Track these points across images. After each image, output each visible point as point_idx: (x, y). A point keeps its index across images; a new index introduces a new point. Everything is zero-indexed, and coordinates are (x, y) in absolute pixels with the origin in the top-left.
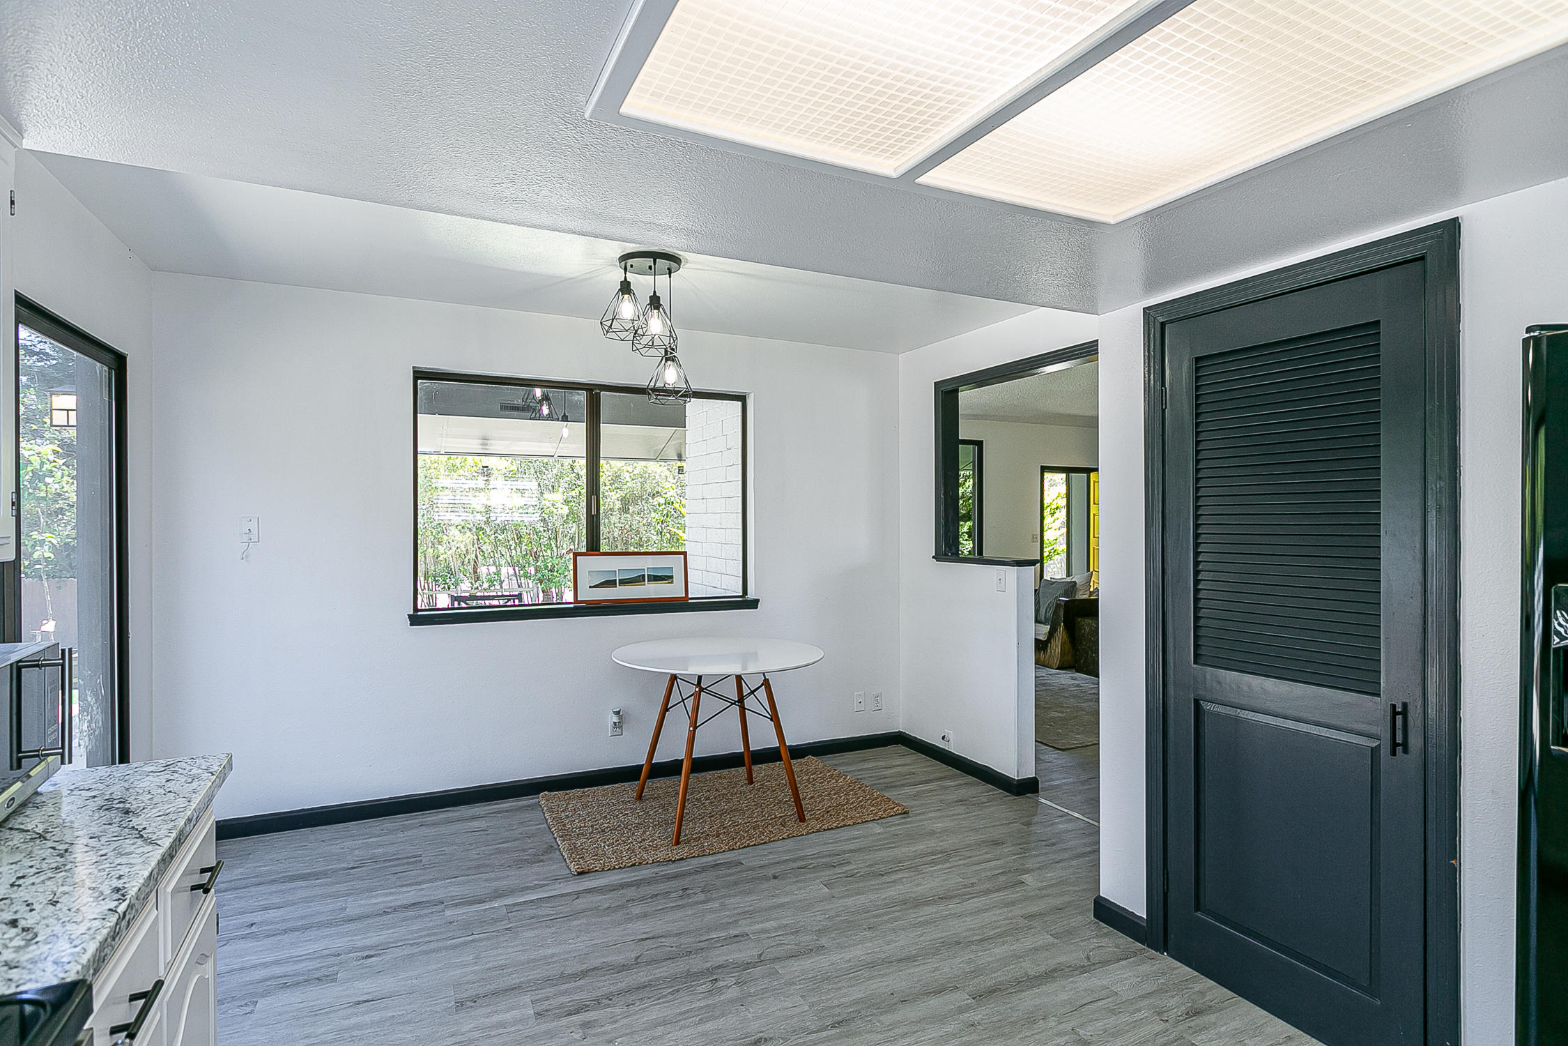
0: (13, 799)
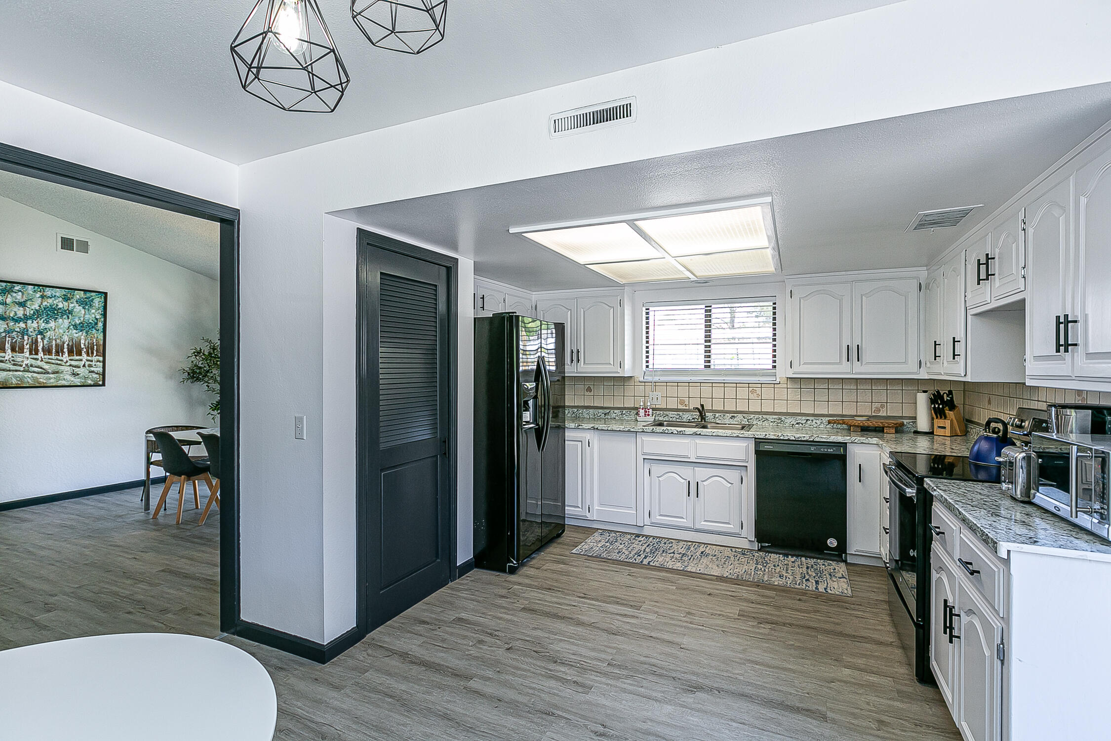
0: (1059, 510)
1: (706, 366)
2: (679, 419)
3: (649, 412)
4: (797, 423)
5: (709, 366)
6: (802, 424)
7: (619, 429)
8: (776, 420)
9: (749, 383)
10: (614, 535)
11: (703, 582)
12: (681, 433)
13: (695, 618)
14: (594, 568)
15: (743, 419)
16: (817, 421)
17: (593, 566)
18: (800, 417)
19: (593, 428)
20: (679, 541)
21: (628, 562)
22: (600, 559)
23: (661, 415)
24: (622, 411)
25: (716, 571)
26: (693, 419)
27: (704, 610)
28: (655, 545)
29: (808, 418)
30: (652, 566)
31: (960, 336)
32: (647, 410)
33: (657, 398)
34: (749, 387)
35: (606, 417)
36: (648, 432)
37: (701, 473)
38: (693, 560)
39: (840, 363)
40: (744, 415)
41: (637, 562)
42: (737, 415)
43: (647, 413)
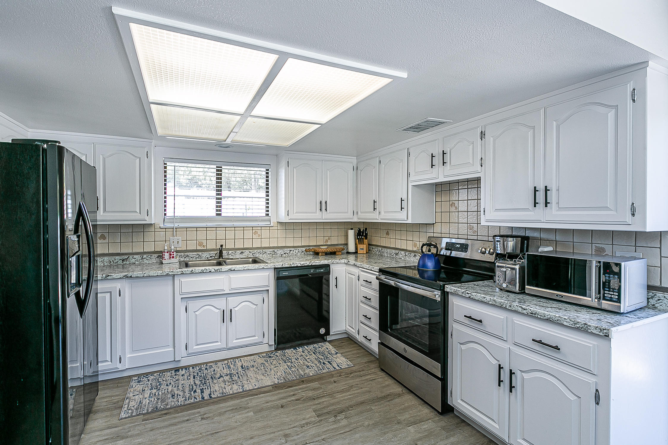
0: (562, 297)
1: (217, 215)
2: (199, 258)
3: (173, 255)
4: (285, 253)
5: (220, 215)
6: (287, 254)
7: (156, 275)
8: (271, 252)
9: (253, 227)
10: (152, 377)
11: (267, 396)
12: (218, 271)
13: (293, 438)
14: (161, 428)
15: (249, 253)
16: (296, 251)
17: (158, 425)
18: (286, 249)
19: (126, 277)
20: (216, 362)
21: (190, 404)
22: (159, 413)
23: (182, 256)
24: (143, 256)
25: (268, 382)
26: (211, 257)
27: (292, 426)
28: (200, 374)
29: (291, 249)
30: (215, 398)
31: (404, 198)
32: (171, 253)
33: (178, 242)
34: (253, 230)
35: (124, 263)
36: (188, 274)
37: (233, 301)
38: (242, 377)
39: (316, 212)
40: (250, 250)
41: (198, 400)
42: (245, 251)
43: (172, 256)
